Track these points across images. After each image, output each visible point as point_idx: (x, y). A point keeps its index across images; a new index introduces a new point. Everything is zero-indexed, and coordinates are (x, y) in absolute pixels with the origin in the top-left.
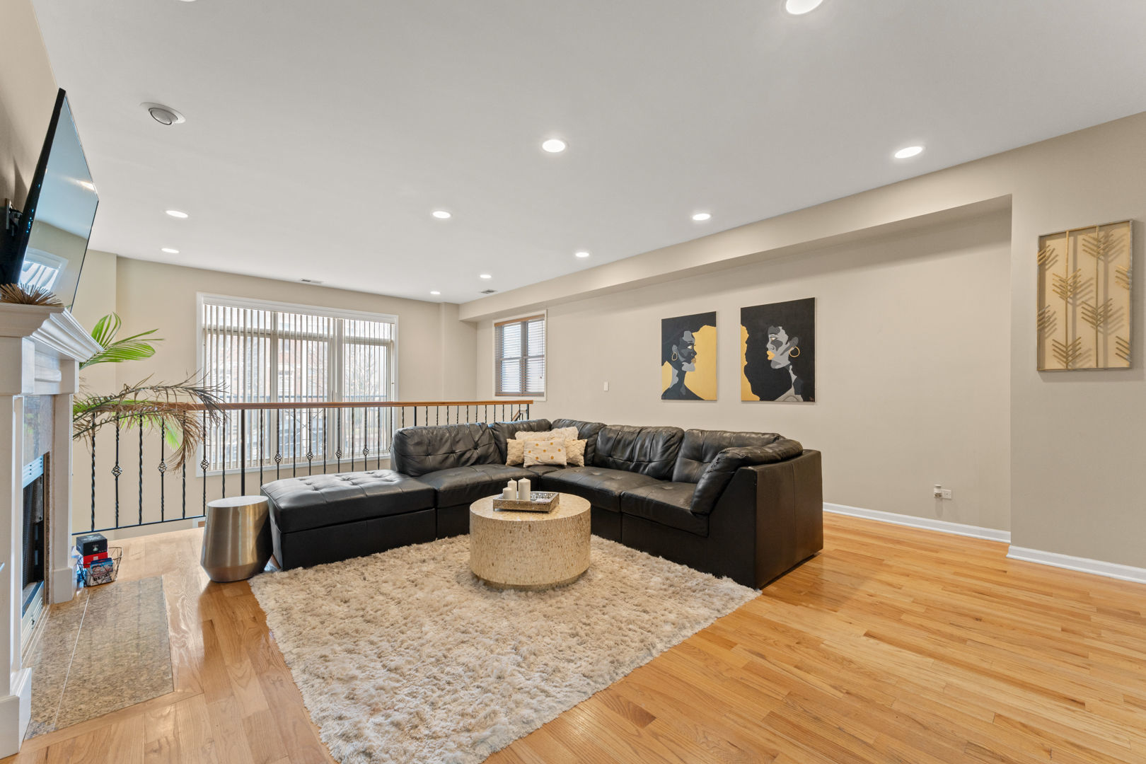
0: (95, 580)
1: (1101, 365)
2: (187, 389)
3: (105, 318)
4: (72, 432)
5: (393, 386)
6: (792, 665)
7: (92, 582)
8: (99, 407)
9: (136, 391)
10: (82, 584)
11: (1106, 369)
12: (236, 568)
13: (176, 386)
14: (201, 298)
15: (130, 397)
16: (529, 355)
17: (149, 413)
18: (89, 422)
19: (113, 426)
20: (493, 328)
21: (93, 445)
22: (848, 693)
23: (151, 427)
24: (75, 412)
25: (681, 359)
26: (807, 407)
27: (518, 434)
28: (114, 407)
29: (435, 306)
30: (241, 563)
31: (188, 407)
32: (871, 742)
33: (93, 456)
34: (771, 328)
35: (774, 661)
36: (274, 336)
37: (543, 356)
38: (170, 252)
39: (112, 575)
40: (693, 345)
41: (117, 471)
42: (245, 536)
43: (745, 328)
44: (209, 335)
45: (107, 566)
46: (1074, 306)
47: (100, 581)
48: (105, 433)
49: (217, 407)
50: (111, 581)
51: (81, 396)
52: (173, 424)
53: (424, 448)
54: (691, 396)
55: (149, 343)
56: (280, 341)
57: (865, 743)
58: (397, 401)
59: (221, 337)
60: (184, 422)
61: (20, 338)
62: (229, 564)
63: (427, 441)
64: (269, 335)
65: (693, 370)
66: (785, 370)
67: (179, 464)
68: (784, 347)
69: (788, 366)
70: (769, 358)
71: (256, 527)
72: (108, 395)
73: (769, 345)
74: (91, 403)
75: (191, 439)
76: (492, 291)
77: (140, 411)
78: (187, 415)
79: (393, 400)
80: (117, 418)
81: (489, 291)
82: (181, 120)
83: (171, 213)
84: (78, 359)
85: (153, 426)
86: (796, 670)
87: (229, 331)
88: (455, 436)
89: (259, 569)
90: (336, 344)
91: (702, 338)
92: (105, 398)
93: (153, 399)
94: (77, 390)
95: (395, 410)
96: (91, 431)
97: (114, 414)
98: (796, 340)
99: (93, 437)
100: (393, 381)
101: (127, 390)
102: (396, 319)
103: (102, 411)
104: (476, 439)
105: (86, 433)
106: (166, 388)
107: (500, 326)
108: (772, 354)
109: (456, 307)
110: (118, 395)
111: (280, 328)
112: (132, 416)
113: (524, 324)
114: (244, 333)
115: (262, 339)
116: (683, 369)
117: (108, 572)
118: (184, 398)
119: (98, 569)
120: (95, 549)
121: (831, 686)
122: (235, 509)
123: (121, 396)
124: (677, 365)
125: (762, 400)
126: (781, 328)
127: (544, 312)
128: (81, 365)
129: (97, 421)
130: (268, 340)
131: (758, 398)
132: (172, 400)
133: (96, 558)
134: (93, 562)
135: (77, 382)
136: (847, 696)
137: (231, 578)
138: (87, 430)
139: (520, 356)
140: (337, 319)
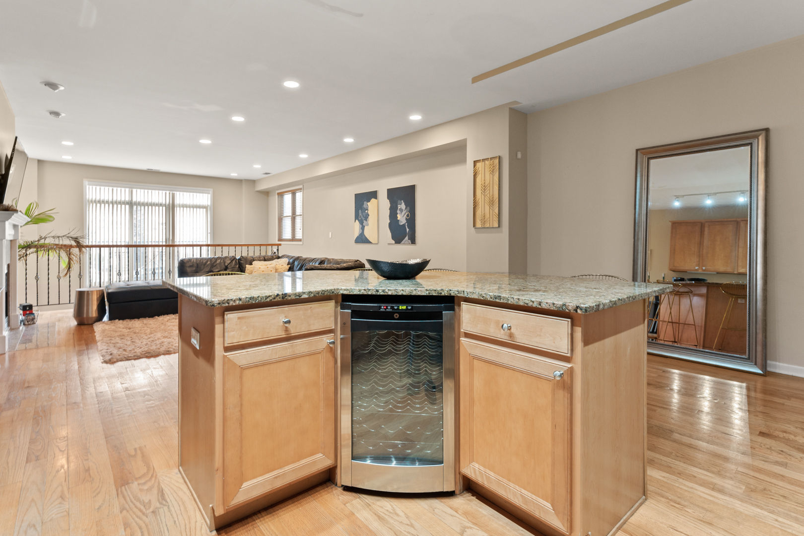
0: (27, 322)
1: (491, 226)
2: (68, 237)
3: (31, 204)
4: (18, 258)
5: (209, 235)
7: (26, 323)
8: (28, 246)
9: (45, 238)
10: (22, 324)
11: (493, 228)
12: (88, 318)
13: (64, 236)
14: (86, 182)
15: (42, 241)
16: (297, 214)
17: (52, 248)
18: (24, 253)
19: (35, 255)
20: (277, 196)
21: (26, 265)
23: (53, 255)
24: (19, 248)
25: (363, 219)
26: (412, 247)
27: (253, 263)
28: (36, 246)
29: (239, 182)
30: (90, 316)
31: (71, 246)
33: (26, 270)
34: (399, 201)
36: (131, 204)
37: (301, 215)
38: (67, 158)
39: (35, 321)
40: (367, 210)
41: (37, 278)
42: (92, 304)
43: (388, 201)
44: (91, 204)
45: (32, 316)
46: (485, 196)
47: (29, 323)
48: (32, 258)
49: (83, 246)
50: (34, 323)
51: (21, 241)
52: (63, 254)
53: (194, 269)
54: (367, 241)
55: (52, 215)
56: (135, 207)
58: (212, 243)
59: (98, 205)
60: (70, 254)
61: (5, 221)
62: (85, 316)
63: (195, 265)
64: (128, 203)
65: (368, 225)
66: (404, 225)
67: (66, 274)
68: (404, 212)
69: (405, 223)
70: (398, 219)
71: (97, 300)
72: (33, 241)
73: (398, 212)
74: (25, 244)
75: (72, 262)
76: (269, 173)
77: (48, 248)
78: (71, 250)
79: (209, 243)
80: (37, 252)
81: (266, 174)
82: (63, 115)
83: (65, 143)
84: (20, 225)
85: (54, 256)
87: (103, 202)
88: (214, 263)
89: (100, 318)
90: (171, 209)
91: (372, 205)
92: (31, 242)
93: (53, 242)
94: (20, 238)
95: (211, 249)
96: (25, 257)
97: (35, 249)
98: (408, 208)
99: (26, 261)
100: (209, 231)
101: (41, 238)
102: (211, 191)
103: (30, 248)
104: (226, 264)
105: (22, 258)
106: (59, 237)
107: (281, 195)
108: (399, 217)
109: (253, 182)
110: (37, 240)
111: (134, 200)
112: (44, 250)
113: (294, 193)
114: (112, 202)
115: (123, 206)
116: (364, 224)
117: (33, 319)
118: (67, 242)
119: (29, 317)
120: (28, 308)
122: (88, 292)
123: (38, 241)
124: (361, 223)
125: (395, 243)
126: (402, 201)
127: (301, 187)
128: (21, 227)
129: (28, 253)
130: (127, 206)
131: (394, 242)
132: (61, 243)
133: (28, 312)
134: (27, 314)
135: (20, 235)
137: (86, 323)
138: (23, 257)
139: (291, 215)
140: (171, 192)
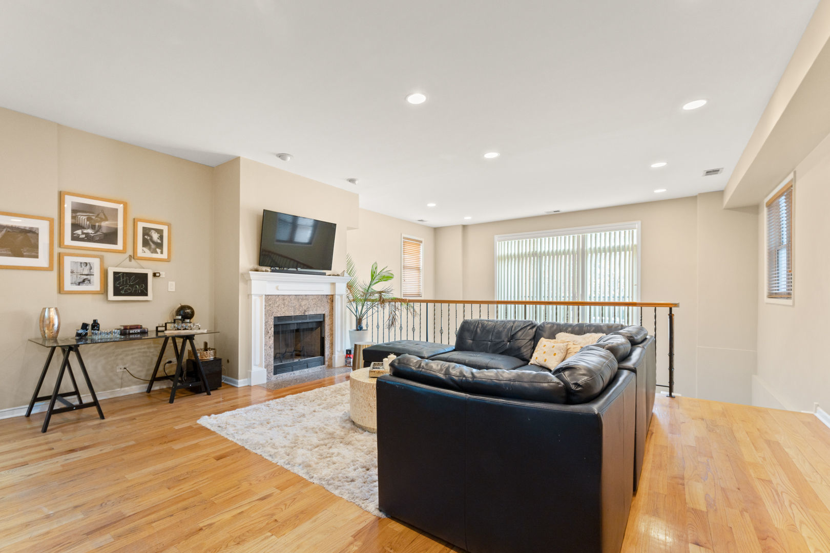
6: (246, 510)
22: (201, 529)
29: (691, 200)
32: (154, 525)
35: (254, 504)
44: (501, 261)
57: (155, 522)
86: (239, 511)
90: (581, 255)
102: (637, 224)
109: (719, 195)
121: (214, 523)
127: (792, 176)
136: (198, 528)
140: (581, 235)
